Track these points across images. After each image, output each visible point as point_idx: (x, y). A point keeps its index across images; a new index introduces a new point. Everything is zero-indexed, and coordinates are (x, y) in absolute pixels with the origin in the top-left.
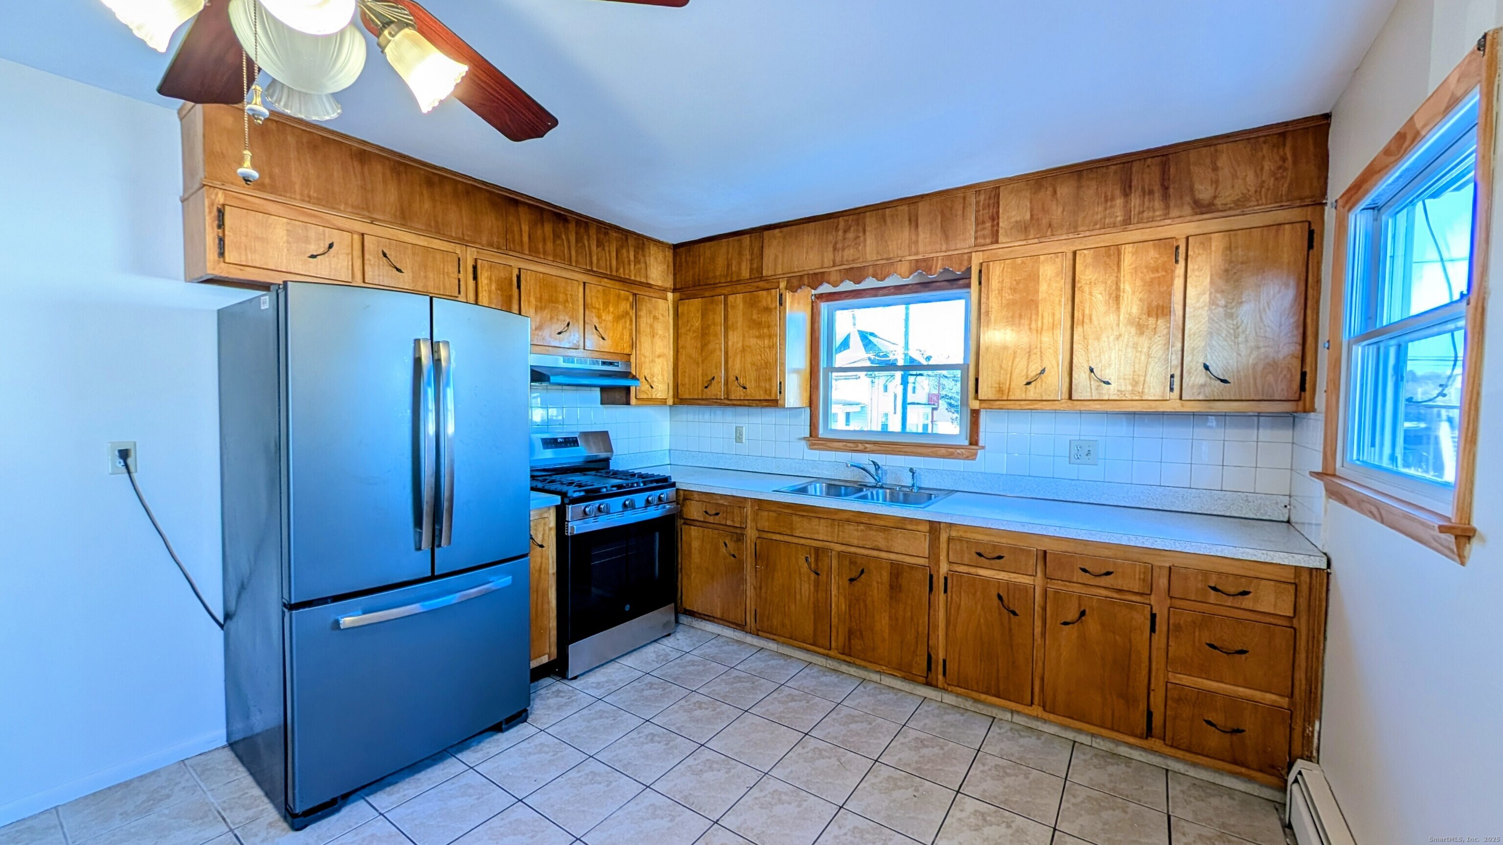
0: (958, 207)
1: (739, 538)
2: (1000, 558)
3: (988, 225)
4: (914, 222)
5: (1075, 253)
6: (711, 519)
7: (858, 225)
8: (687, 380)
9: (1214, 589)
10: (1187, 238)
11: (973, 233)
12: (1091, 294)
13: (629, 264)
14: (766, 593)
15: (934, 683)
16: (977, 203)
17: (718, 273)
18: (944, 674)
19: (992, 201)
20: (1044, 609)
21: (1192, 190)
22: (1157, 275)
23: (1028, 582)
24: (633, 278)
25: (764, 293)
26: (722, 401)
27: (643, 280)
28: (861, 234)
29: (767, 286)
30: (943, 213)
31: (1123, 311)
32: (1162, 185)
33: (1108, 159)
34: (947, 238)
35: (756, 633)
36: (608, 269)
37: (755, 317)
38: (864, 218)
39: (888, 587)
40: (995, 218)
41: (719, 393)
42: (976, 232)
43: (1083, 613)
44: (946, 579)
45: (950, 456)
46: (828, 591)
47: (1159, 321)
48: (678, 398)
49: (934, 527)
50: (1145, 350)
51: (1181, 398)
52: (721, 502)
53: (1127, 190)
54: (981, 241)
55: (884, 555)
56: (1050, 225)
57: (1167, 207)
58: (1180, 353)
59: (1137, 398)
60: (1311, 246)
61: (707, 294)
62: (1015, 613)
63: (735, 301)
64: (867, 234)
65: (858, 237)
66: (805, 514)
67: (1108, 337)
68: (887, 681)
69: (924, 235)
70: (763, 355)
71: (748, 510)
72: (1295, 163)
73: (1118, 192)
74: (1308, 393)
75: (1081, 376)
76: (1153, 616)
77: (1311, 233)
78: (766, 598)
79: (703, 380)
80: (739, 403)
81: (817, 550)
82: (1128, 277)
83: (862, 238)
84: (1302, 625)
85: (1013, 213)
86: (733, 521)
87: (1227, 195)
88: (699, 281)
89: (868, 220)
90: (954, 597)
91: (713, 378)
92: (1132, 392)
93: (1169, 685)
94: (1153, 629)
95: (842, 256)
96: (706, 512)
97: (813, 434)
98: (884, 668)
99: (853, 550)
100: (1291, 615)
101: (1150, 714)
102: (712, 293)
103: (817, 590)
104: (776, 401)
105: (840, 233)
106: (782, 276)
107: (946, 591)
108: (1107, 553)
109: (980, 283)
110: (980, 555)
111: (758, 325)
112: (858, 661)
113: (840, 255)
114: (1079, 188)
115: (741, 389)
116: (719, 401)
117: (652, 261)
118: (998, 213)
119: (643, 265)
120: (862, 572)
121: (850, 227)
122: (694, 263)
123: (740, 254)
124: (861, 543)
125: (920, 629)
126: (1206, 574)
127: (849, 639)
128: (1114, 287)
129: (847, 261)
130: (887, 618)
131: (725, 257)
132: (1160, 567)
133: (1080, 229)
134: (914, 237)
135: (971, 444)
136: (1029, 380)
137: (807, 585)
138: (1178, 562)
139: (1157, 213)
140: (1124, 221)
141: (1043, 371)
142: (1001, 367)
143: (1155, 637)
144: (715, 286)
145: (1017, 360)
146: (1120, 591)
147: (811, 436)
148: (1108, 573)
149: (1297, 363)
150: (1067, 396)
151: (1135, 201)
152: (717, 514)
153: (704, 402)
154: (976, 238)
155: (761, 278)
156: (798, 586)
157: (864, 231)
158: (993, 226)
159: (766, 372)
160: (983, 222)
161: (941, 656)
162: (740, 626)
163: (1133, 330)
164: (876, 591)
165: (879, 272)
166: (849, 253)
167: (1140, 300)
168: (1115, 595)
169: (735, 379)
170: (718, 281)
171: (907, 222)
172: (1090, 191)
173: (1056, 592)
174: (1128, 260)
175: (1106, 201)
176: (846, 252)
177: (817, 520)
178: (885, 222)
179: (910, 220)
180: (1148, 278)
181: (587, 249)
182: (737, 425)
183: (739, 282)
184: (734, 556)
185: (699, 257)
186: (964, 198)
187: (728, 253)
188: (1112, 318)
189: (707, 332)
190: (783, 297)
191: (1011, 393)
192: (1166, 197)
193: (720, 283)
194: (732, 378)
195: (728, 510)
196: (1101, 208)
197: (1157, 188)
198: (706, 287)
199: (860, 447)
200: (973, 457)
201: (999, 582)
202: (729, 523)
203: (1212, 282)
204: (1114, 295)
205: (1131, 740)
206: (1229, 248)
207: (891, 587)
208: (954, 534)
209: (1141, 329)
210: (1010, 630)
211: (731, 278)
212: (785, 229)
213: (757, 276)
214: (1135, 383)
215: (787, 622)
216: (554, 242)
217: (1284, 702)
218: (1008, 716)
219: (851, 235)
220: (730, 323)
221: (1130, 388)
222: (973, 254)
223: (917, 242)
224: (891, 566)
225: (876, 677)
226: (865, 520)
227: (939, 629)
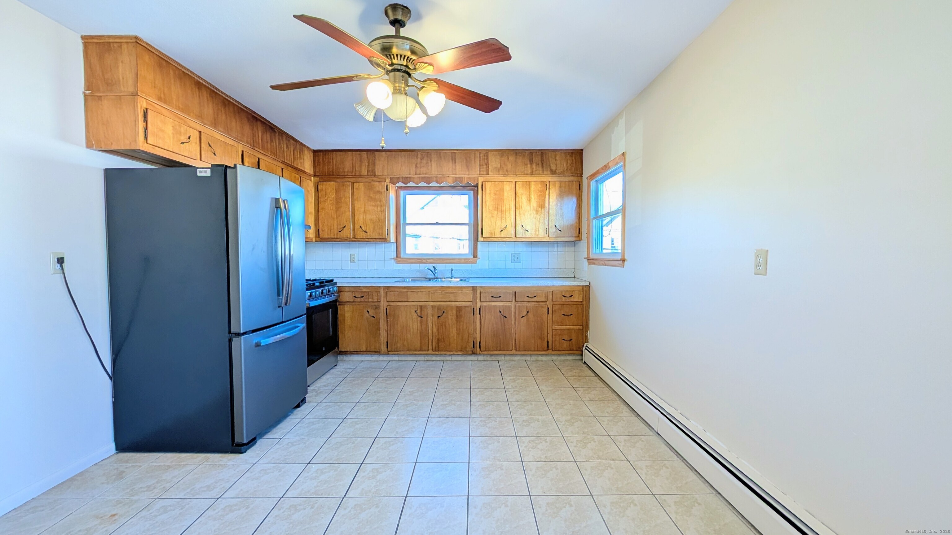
0: (473, 157)
1: (377, 308)
2: (500, 297)
3: (485, 166)
4: (454, 160)
5: (516, 182)
6: (359, 300)
7: (427, 157)
8: (326, 228)
9: (564, 296)
10: (549, 182)
11: (479, 169)
12: (521, 198)
14: (394, 331)
15: (476, 352)
16: (480, 157)
17: (346, 170)
18: (480, 347)
19: (485, 157)
20: (516, 313)
21: (550, 166)
22: (541, 193)
23: (510, 304)
25: (377, 183)
26: (351, 239)
27: (303, 169)
28: (429, 162)
29: (379, 180)
30: (466, 159)
31: (532, 205)
32: (542, 162)
33: (526, 150)
34: (468, 170)
35: (388, 353)
36: (291, 162)
37: (371, 195)
38: (431, 155)
39: (456, 316)
40: (487, 164)
41: (349, 235)
42: (480, 169)
43: (528, 312)
44: (480, 309)
45: (466, 263)
46: (427, 324)
47: (542, 210)
48: (319, 237)
49: (474, 288)
50: (538, 219)
51: (549, 236)
52: (364, 290)
53: (531, 162)
54: (482, 173)
55: (453, 303)
56: (507, 170)
57: (543, 171)
58: (548, 221)
59: (537, 236)
60: (580, 189)
61: (338, 180)
62: (505, 317)
63: (359, 186)
64: (432, 162)
65: (427, 163)
66: (414, 290)
67: (527, 214)
68: (454, 358)
69: (458, 166)
70: (377, 215)
71: (382, 293)
72: (576, 162)
73: (528, 162)
74: (580, 235)
75: (519, 228)
76: (548, 308)
77: (580, 185)
78: (393, 335)
79: (337, 228)
80: (362, 240)
81: (421, 306)
82: (533, 193)
83: (430, 164)
84: (584, 303)
85: (494, 163)
86: (372, 299)
87: (559, 170)
88: (333, 172)
89: (433, 156)
90: (483, 315)
91: (345, 227)
92: (535, 234)
93: (553, 331)
94: (548, 313)
95: (420, 171)
96: (355, 297)
98: (454, 352)
99: (438, 303)
100: (582, 300)
101: (548, 342)
102: (342, 180)
103: (421, 325)
104: (386, 239)
105: (419, 160)
106: (386, 176)
107: (480, 313)
108: (535, 289)
109: (482, 190)
110: (493, 297)
111: (375, 200)
112: (442, 352)
113: (419, 170)
114: (516, 158)
115: (364, 232)
116: (348, 239)
117: (305, 158)
118: (488, 162)
119: (302, 160)
120: (444, 312)
121: (424, 158)
122: (329, 162)
123: (361, 161)
124: (443, 300)
125: (470, 332)
126: (562, 292)
127: (438, 343)
128: (529, 196)
129: (423, 173)
130: (456, 330)
131: (351, 162)
132: (550, 292)
133: (517, 174)
134: (454, 167)
135: (474, 257)
136: (502, 230)
137: (416, 324)
138: (554, 289)
139: (541, 172)
140: (531, 173)
141: (506, 226)
142: (491, 225)
143: (549, 315)
144: (344, 176)
145: (497, 222)
146: (538, 302)
147: (397, 257)
148: (535, 296)
149: (578, 225)
150: (515, 236)
151: (534, 166)
152: (362, 297)
153: (338, 240)
154: (480, 171)
155: (375, 176)
156: (411, 325)
157: (431, 161)
158: (486, 167)
159: (379, 224)
160: (483, 165)
161: (478, 341)
162: (378, 352)
163: (535, 212)
164: (450, 320)
165: (439, 180)
166: (423, 170)
167: (537, 202)
168: (537, 304)
169: (359, 227)
170: (346, 174)
171: (451, 160)
172: (520, 160)
173: (519, 306)
174: (532, 187)
175: (525, 165)
176: (422, 169)
177: (421, 292)
178: (441, 157)
179: (452, 159)
180: (539, 195)
182: (351, 253)
183: (360, 176)
184: (373, 317)
185: (333, 159)
186: (475, 154)
187: (353, 160)
188: (528, 207)
189: (340, 201)
190: (388, 186)
191: (495, 235)
192: (543, 166)
193: (347, 175)
194: (357, 227)
195: (370, 294)
196: (523, 167)
197: (540, 163)
198: (338, 176)
200: (475, 263)
201: (500, 306)
202: (370, 300)
203: (556, 197)
204: (529, 199)
205: (543, 353)
206: (560, 187)
207: (457, 316)
208: (482, 290)
209: (537, 212)
210: (504, 323)
211: (355, 173)
212: (388, 153)
213: (371, 174)
214: (536, 231)
215: (405, 343)
216: (271, 144)
217: (581, 327)
218: (503, 358)
219: (424, 161)
220: (355, 197)
221: (534, 233)
222: (479, 178)
223: (455, 169)
224: (457, 308)
225: (449, 358)
226: (444, 290)
227: (478, 330)
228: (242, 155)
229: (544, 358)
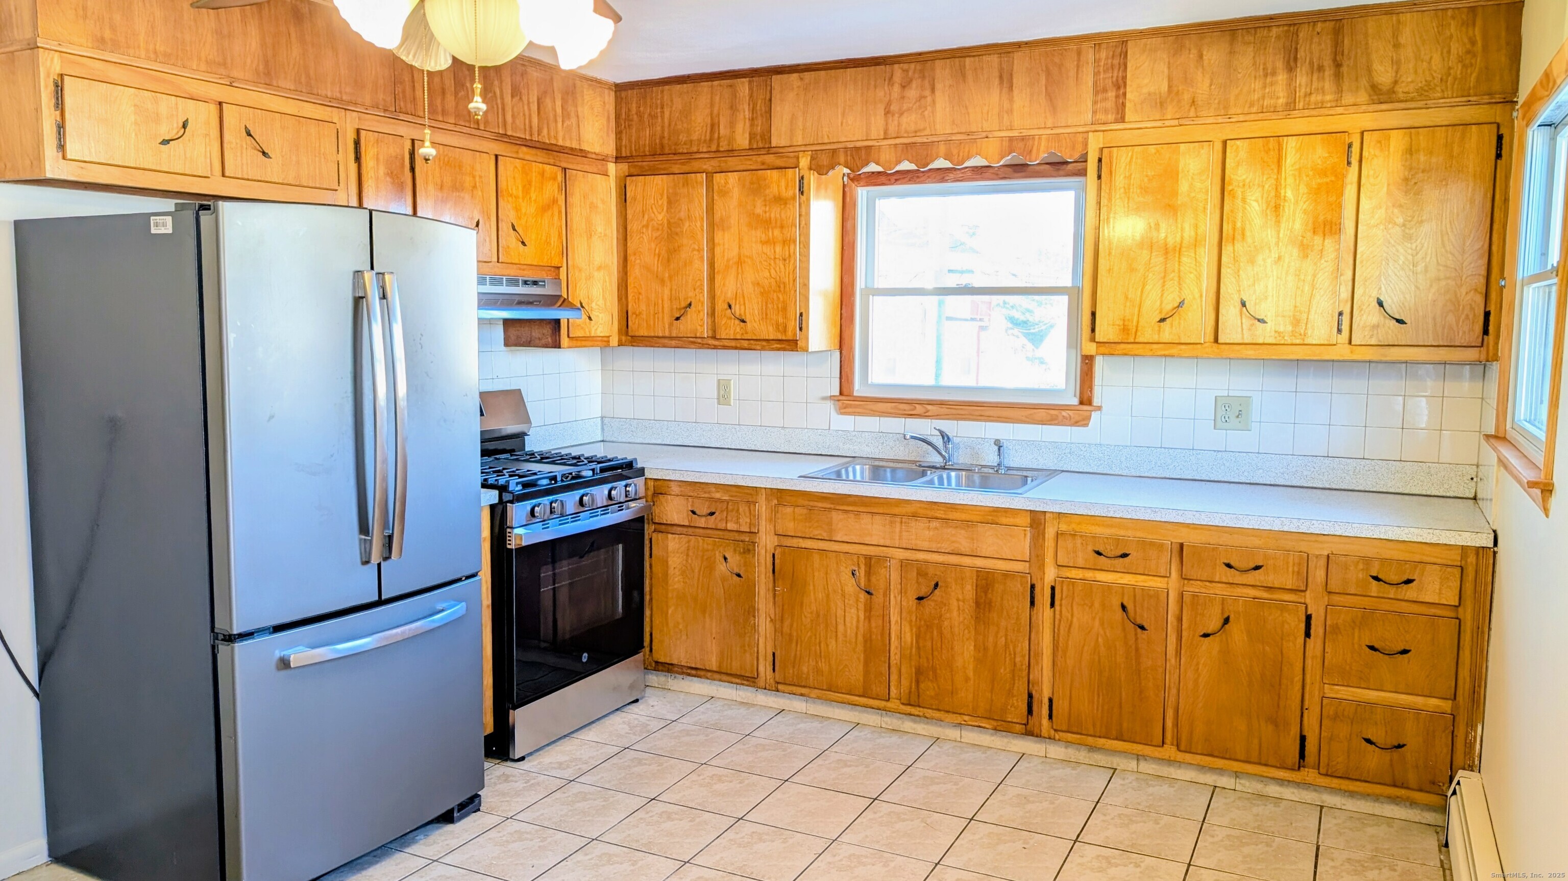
0: (1070, 64)
1: (748, 549)
2: (1125, 555)
3: (1111, 94)
4: (1006, 80)
5: (1225, 143)
6: (702, 522)
7: (923, 77)
8: (643, 307)
9: (1376, 578)
10: (1362, 133)
11: (1090, 104)
12: (1244, 200)
13: (556, 121)
14: (791, 626)
15: (1036, 731)
16: (1097, 61)
17: (695, 137)
18: (1050, 717)
19: (1116, 62)
20: (1180, 619)
21: (1369, 70)
22: (1325, 180)
23: (1160, 585)
24: (560, 143)
25: (775, 173)
26: (705, 341)
27: (575, 145)
28: (927, 93)
29: (779, 162)
30: (1048, 73)
31: (1283, 225)
32: (1335, 60)
33: (1271, 18)
34: (1054, 109)
35: (775, 688)
36: (527, 132)
37: (759, 210)
38: (933, 69)
39: (973, 605)
40: (1120, 85)
41: (699, 328)
42: (1095, 103)
43: (1227, 621)
44: (1053, 588)
45: (1052, 421)
46: (885, 617)
47: (1326, 241)
48: (627, 334)
49: (1037, 519)
50: (1309, 278)
51: (1350, 343)
52: (718, 495)
53: (1291, 64)
54: (1101, 117)
55: (967, 561)
56: (1193, 102)
57: (1340, 91)
58: (1350, 284)
59: (1298, 342)
60: (1499, 156)
61: (676, 168)
62: (1142, 628)
63: (726, 183)
64: (938, 93)
65: (922, 97)
66: (850, 508)
67: (1264, 260)
68: (971, 736)
69: (1020, 99)
70: (773, 271)
71: (762, 507)
72: (1485, 48)
73: (1280, 64)
74: (1491, 337)
75: (1230, 312)
76: (1309, 618)
77: (1500, 138)
78: (790, 635)
79: (672, 310)
80: (733, 344)
81: (868, 558)
82: (1290, 180)
83: (929, 99)
84: (1467, 614)
85: (1146, 81)
86: (737, 522)
87: (1410, 81)
88: (662, 147)
89: (938, 73)
90: (1064, 609)
91: (690, 305)
92: (1293, 333)
93: (1325, 701)
94: (1308, 634)
95: (899, 125)
96: (694, 512)
97: (845, 391)
98: (966, 718)
99: (921, 556)
100: (1457, 604)
101: (1303, 739)
102: (686, 168)
103: (868, 618)
104: (795, 342)
105: (896, 88)
106: (803, 148)
107: (1052, 605)
108: (1257, 542)
109: (1099, 177)
110: (1099, 553)
111: (766, 223)
112: (929, 712)
113: (896, 122)
114: (1232, 53)
115: (737, 322)
116: (699, 340)
117: (584, 110)
118: (1124, 78)
119: (574, 120)
120: (936, 585)
121: (911, 81)
122: (653, 117)
123: (733, 108)
124: (934, 547)
125: (1018, 659)
126: (1367, 561)
127: (918, 682)
128: (1273, 194)
129: (906, 132)
130: (972, 648)
131: (708, 111)
132: (1317, 556)
133: (1232, 111)
134: (1006, 105)
135: (1081, 403)
136: (1163, 316)
137: (853, 611)
138: (1338, 548)
139: (1328, 97)
140: (1287, 104)
141: (1181, 304)
142: (1127, 298)
143: (1310, 642)
144: (690, 156)
145: (1148, 287)
146: (1270, 589)
147: (841, 393)
148: (1257, 568)
149: (1480, 300)
150: (1212, 339)
151: (1302, 79)
152: (712, 514)
153: (673, 343)
154: (1094, 112)
155: (769, 149)
156: (840, 613)
157: (933, 90)
158: (1117, 97)
159: (778, 298)
160: (1105, 90)
161: (1046, 694)
162: (749, 680)
163: (1295, 252)
164: (955, 613)
165: (955, 152)
166: (909, 121)
167: (1305, 212)
168: (1265, 595)
169: (726, 306)
170: (695, 149)
171: (997, 81)
172: (1245, 59)
173: (1195, 596)
174: (1291, 159)
175: (1266, 75)
176: (904, 119)
177: (870, 516)
178: (964, 76)
179: (1001, 77)
180: (1314, 184)
181: (499, 101)
182: (720, 377)
183: (731, 152)
184: (739, 575)
185: (662, 108)
186: (1079, 53)
187: (712, 105)
188: (1269, 235)
189: (678, 230)
190: (805, 181)
191: (1139, 334)
192: (1338, 76)
193: (698, 152)
194: (721, 306)
195: (730, 507)
196: (1258, 85)
197: (1327, 62)
198: (676, 157)
199: (919, 409)
200: (1083, 422)
201: (1123, 587)
202: (730, 526)
203: (1389, 193)
204: (1272, 204)
205: (1281, 774)
206: (1410, 151)
207: (977, 604)
208: (1063, 527)
209: (1304, 249)
210: (1137, 650)
211: (718, 145)
212: (807, 75)
213: (761, 145)
214: (1296, 322)
215: (823, 666)
216: (456, 94)
217: (1447, 706)
218: (1133, 764)
219: (912, 93)
220: (717, 216)
221: (1290, 328)
222: (1091, 134)
223: (1010, 111)
224: (978, 576)
225: (954, 733)
226: (939, 514)
227: (1045, 657)
228: (357, 143)
229: (1289, 793)
